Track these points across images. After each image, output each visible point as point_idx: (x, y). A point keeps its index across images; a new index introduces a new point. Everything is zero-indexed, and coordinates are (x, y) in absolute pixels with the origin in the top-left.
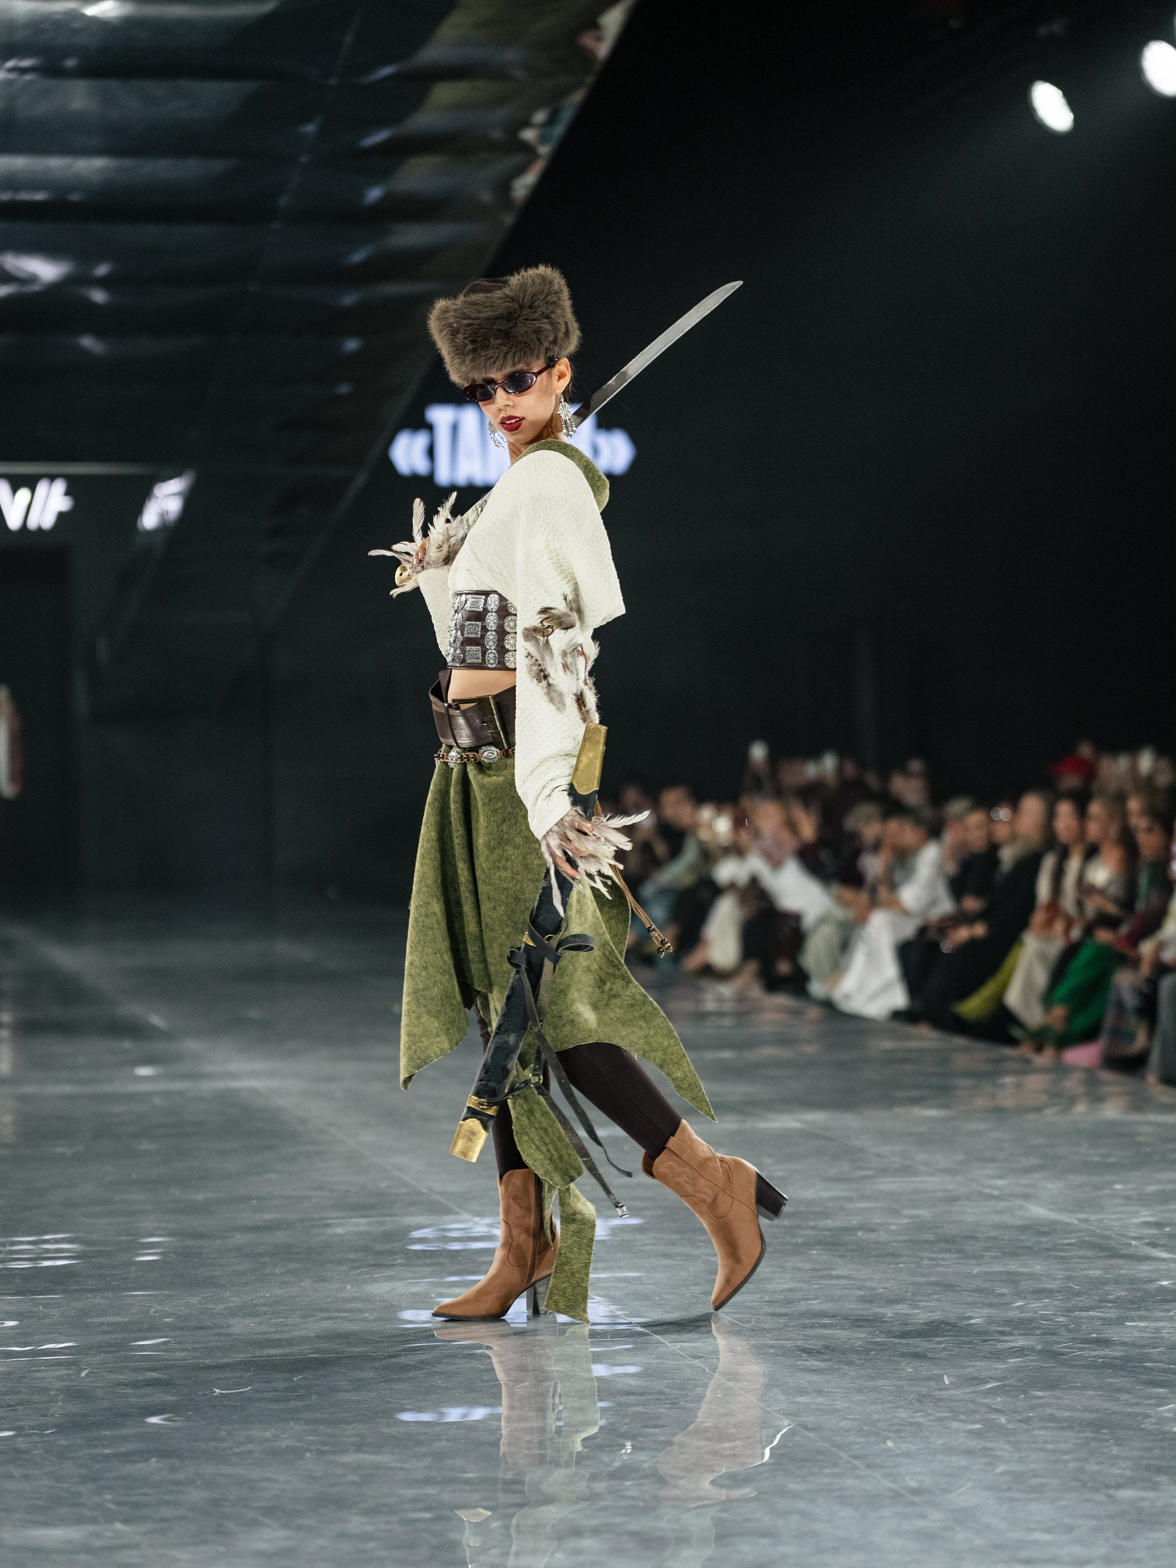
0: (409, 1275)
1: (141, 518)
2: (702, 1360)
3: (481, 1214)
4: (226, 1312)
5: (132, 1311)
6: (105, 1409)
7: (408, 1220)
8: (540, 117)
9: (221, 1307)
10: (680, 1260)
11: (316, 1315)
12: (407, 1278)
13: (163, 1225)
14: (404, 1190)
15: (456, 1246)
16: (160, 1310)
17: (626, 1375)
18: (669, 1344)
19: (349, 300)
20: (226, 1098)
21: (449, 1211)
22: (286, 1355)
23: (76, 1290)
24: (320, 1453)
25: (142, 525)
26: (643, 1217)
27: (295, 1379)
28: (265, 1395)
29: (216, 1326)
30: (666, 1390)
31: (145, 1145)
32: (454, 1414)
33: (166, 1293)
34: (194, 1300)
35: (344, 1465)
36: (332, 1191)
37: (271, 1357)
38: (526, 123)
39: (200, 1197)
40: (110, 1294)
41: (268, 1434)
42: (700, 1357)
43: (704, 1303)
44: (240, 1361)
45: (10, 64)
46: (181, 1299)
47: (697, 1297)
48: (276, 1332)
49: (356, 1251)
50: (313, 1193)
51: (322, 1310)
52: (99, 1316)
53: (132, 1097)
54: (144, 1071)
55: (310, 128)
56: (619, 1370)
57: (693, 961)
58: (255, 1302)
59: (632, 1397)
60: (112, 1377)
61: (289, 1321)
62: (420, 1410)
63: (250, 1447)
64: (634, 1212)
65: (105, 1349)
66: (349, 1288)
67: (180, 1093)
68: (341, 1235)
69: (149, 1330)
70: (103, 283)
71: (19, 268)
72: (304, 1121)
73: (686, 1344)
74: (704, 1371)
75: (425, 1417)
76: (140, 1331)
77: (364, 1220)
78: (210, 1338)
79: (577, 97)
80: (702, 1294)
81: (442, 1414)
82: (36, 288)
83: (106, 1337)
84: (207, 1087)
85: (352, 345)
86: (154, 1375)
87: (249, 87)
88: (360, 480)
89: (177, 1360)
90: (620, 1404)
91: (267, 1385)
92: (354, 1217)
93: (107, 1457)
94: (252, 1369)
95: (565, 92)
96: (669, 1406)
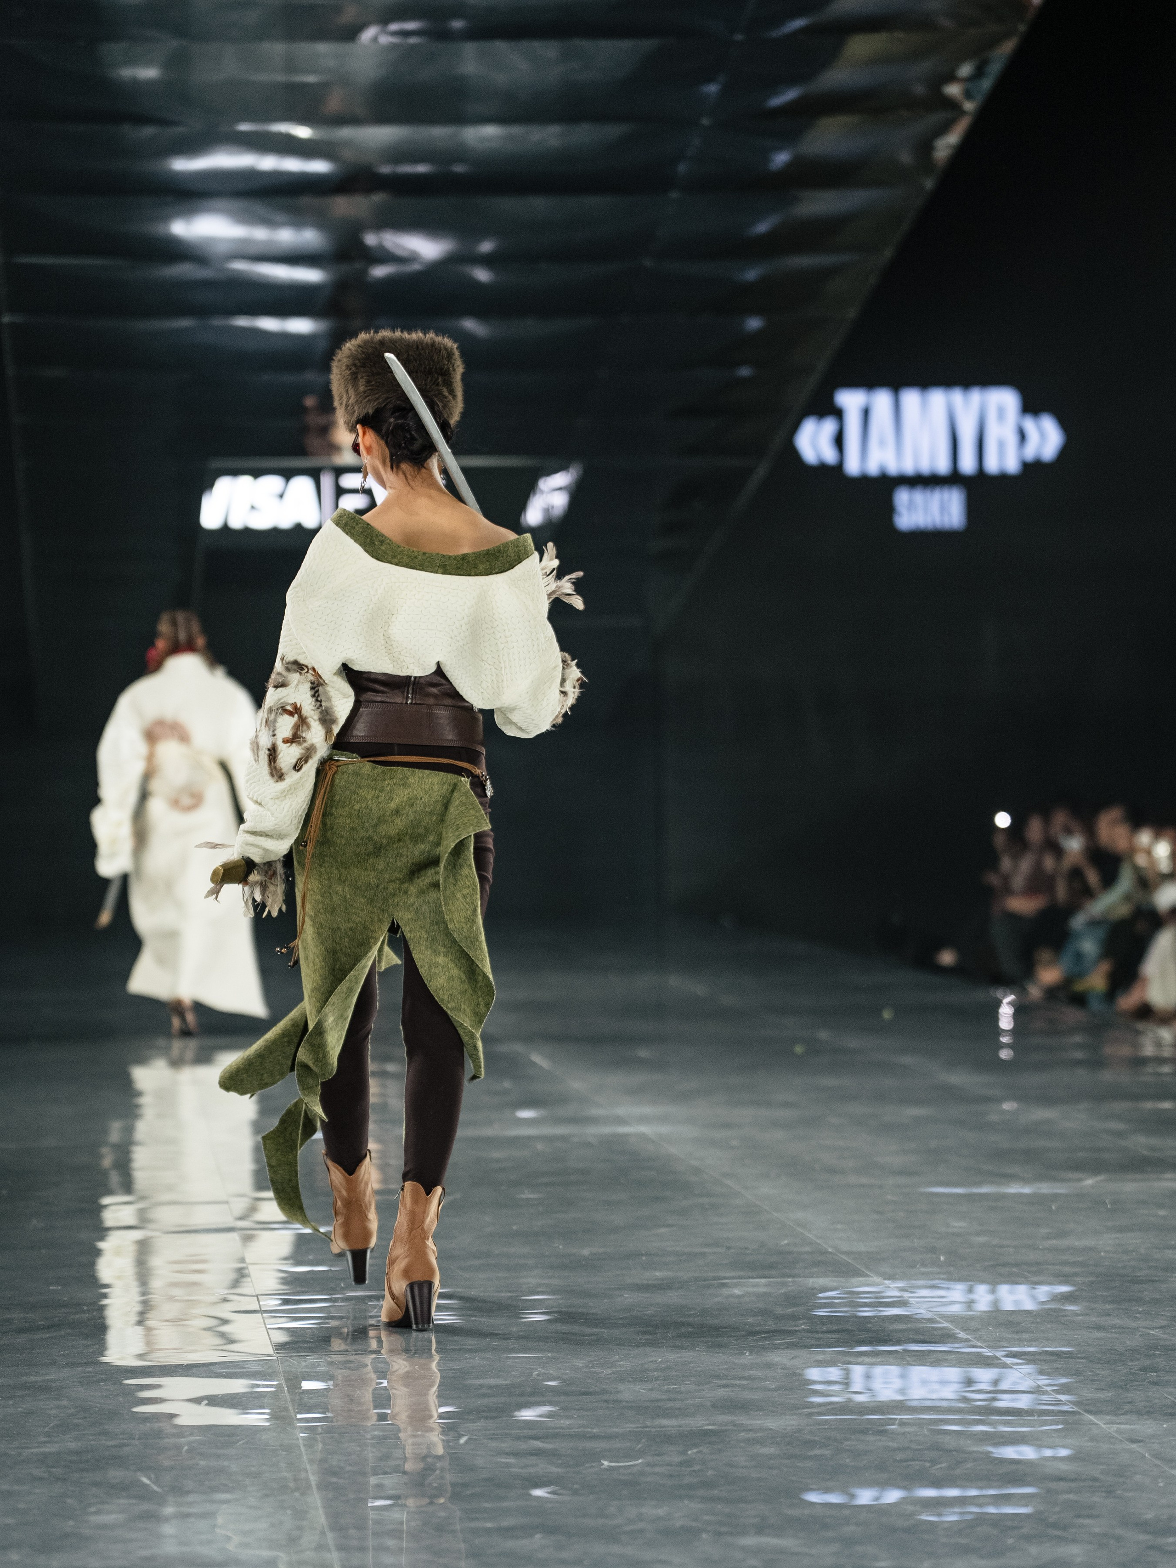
0: (813, 1342)
1: (525, 514)
2: (1141, 1444)
3: (892, 1277)
4: (613, 1376)
5: (513, 1373)
6: (485, 1480)
7: (811, 1282)
8: (965, 70)
9: (609, 1371)
10: (1115, 1333)
11: (711, 1382)
12: (812, 1346)
13: (546, 1281)
14: (807, 1249)
15: (866, 1313)
16: (544, 1373)
17: (1054, 1458)
18: (1104, 1426)
19: (751, 274)
20: (613, 1144)
21: (857, 1273)
22: (680, 1427)
23: (453, 1350)
24: (720, 1534)
25: (526, 521)
26: (1073, 1285)
27: (690, 1452)
28: (657, 1469)
29: (604, 1392)
30: (1101, 1477)
31: (528, 1195)
32: (865, 1497)
33: (550, 1355)
34: (580, 1363)
35: (743, 1548)
36: (728, 1248)
37: (662, 1427)
38: (951, 78)
39: (586, 1252)
40: (488, 1355)
41: (661, 1512)
42: (1140, 1441)
43: (1143, 1380)
44: (630, 1431)
45: (394, 27)
46: (566, 1362)
47: (1134, 1373)
48: (669, 1400)
49: (756, 1315)
50: (707, 1250)
51: (719, 1377)
52: (477, 1378)
53: (513, 1142)
54: (526, 1114)
55: (712, 89)
56: (1048, 1453)
57: (1128, 1001)
58: (646, 1366)
59: (1062, 1483)
60: (493, 1444)
61: (683, 1388)
62: (827, 1490)
63: (641, 1525)
64: (1064, 1279)
65: (484, 1414)
66: (747, 1354)
67: (564, 1138)
68: (739, 1297)
69: (532, 1394)
70: (487, 261)
71: (398, 246)
72: (697, 1171)
73: (1123, 1426)
74: (1144, 1457)
75: (834, 1498)
76: (522, 1395)
77: (763, 1281)
78: (597, 1404)
79: (1008, 47)
80: (1140, 1370)
81: (853, 1496)
82: (416, 267)
83: (486, 1401)
84: (592, 1131)
85: (754, 323)
86: (538, 1444)
87: (647, 45)
88: (761, 471)
89: (562, 1428)
90: (1049, 1491)
91: (659, 1458)
92: (753, 1278)
93: (488, 1531)
94: (643, 1440)
95: (995, 41)
96: (1104, 1494)
